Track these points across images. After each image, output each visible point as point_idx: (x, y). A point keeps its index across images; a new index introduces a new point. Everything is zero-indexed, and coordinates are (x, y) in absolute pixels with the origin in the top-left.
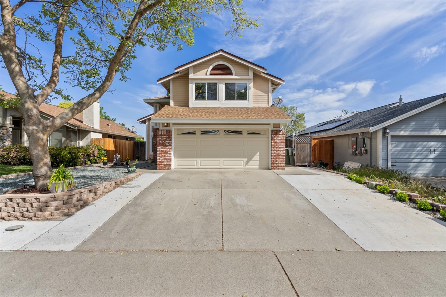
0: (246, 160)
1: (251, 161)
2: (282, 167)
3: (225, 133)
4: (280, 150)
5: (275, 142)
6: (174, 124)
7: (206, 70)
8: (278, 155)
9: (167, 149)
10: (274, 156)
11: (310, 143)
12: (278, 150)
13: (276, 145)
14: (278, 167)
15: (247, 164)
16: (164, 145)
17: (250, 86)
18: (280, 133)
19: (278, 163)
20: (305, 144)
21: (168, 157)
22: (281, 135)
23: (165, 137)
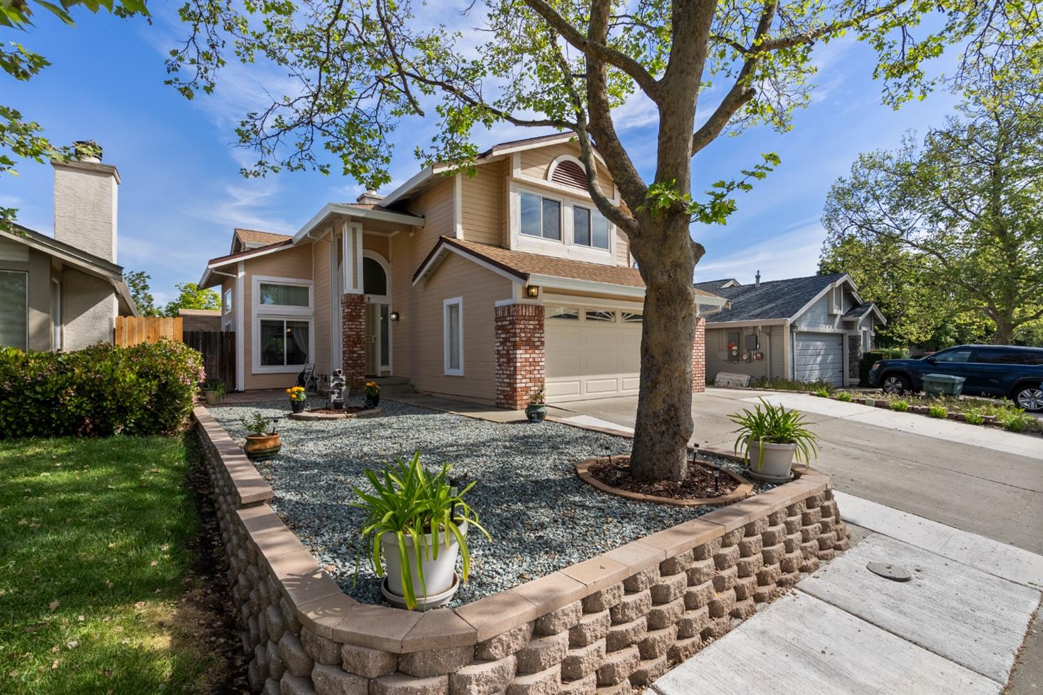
3: (624, 320)
7: (545, 167)
9: (536, 355)
13: (695, 345)
16: (532, 345)
19: (697, 379)
21: (539, 376)
23: (531, 322)
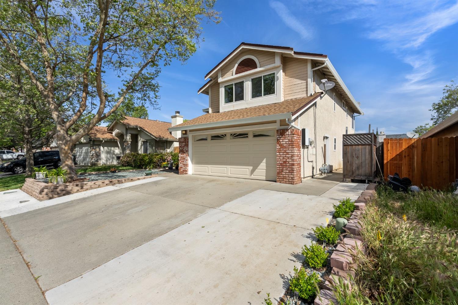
0: (251, 168)
1: (257, 170)
2: (290, 180)
3: (232, 138)
4: (287, 156)
5: (281, 145)
6: (191, 131)
7: (232, 70)
8: (285, 162)
10: (279, 164)
11: (369, 145)
12: (285, 156)
13: (282, 149)
14: (285, 180)
15: (253, 173)
17: (277, 75)
18: (287, 133)
19: (284, 173)
20: (360, 146)
21: (186, 163)
22: (289, 135)
